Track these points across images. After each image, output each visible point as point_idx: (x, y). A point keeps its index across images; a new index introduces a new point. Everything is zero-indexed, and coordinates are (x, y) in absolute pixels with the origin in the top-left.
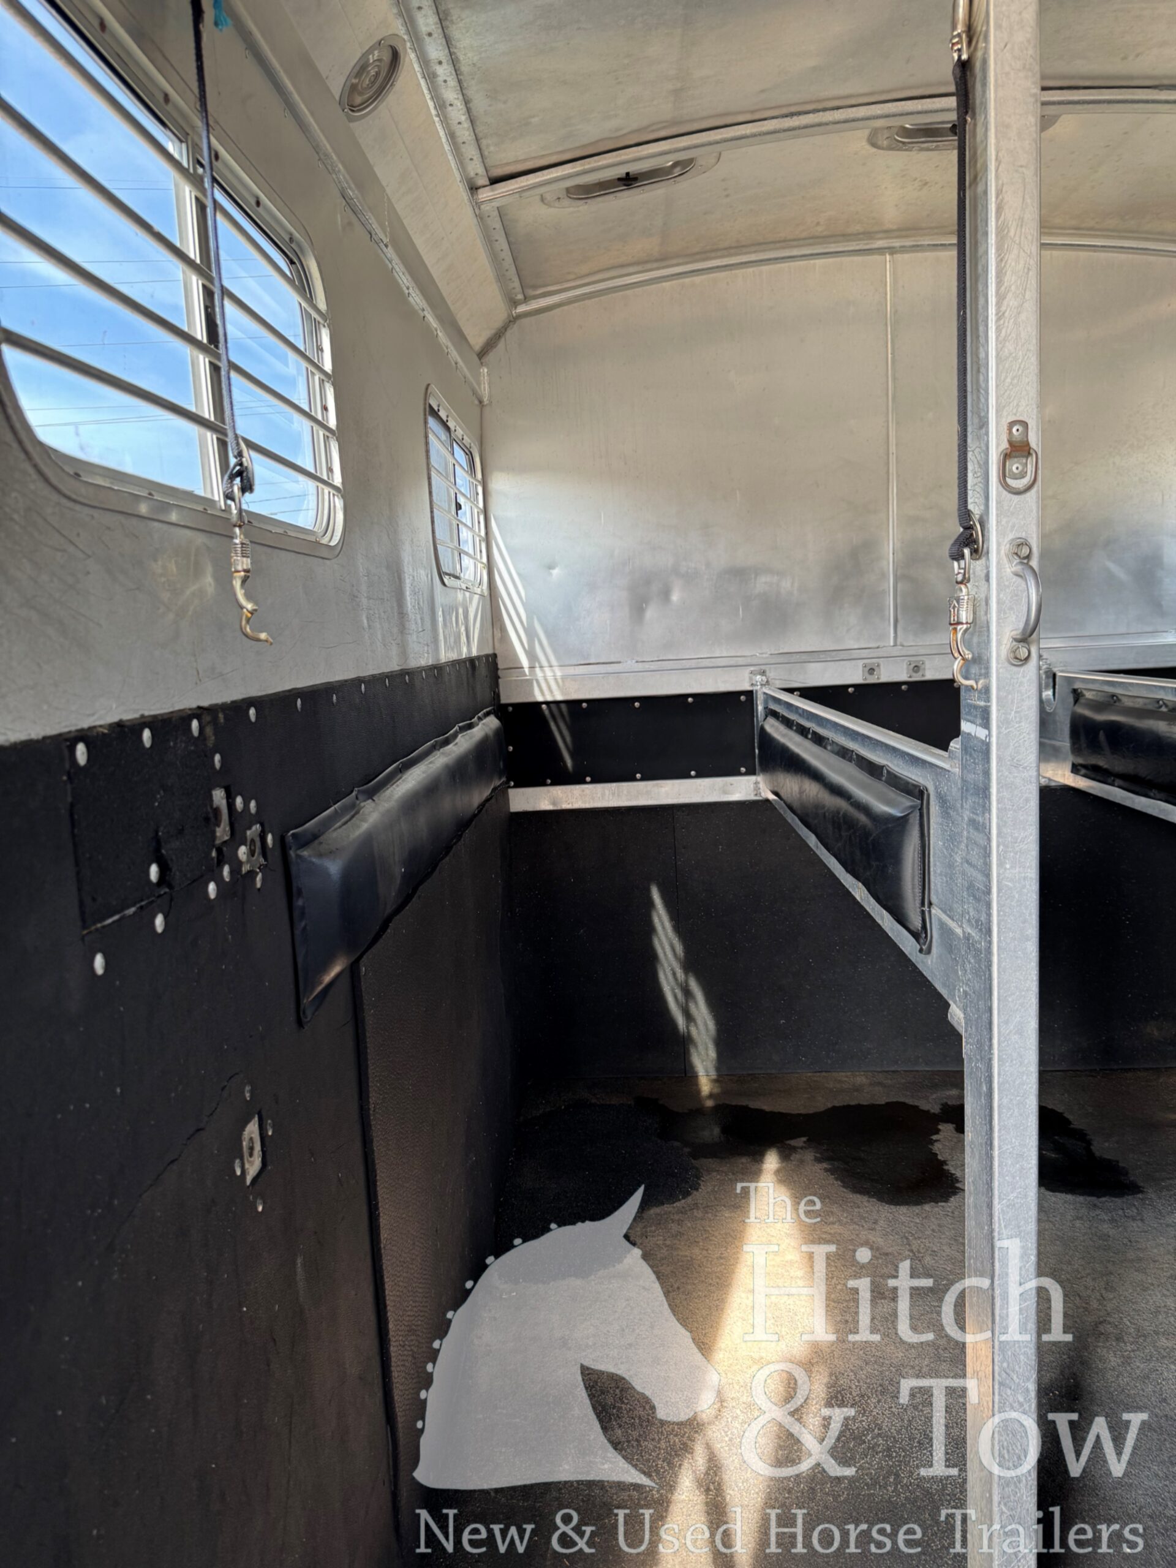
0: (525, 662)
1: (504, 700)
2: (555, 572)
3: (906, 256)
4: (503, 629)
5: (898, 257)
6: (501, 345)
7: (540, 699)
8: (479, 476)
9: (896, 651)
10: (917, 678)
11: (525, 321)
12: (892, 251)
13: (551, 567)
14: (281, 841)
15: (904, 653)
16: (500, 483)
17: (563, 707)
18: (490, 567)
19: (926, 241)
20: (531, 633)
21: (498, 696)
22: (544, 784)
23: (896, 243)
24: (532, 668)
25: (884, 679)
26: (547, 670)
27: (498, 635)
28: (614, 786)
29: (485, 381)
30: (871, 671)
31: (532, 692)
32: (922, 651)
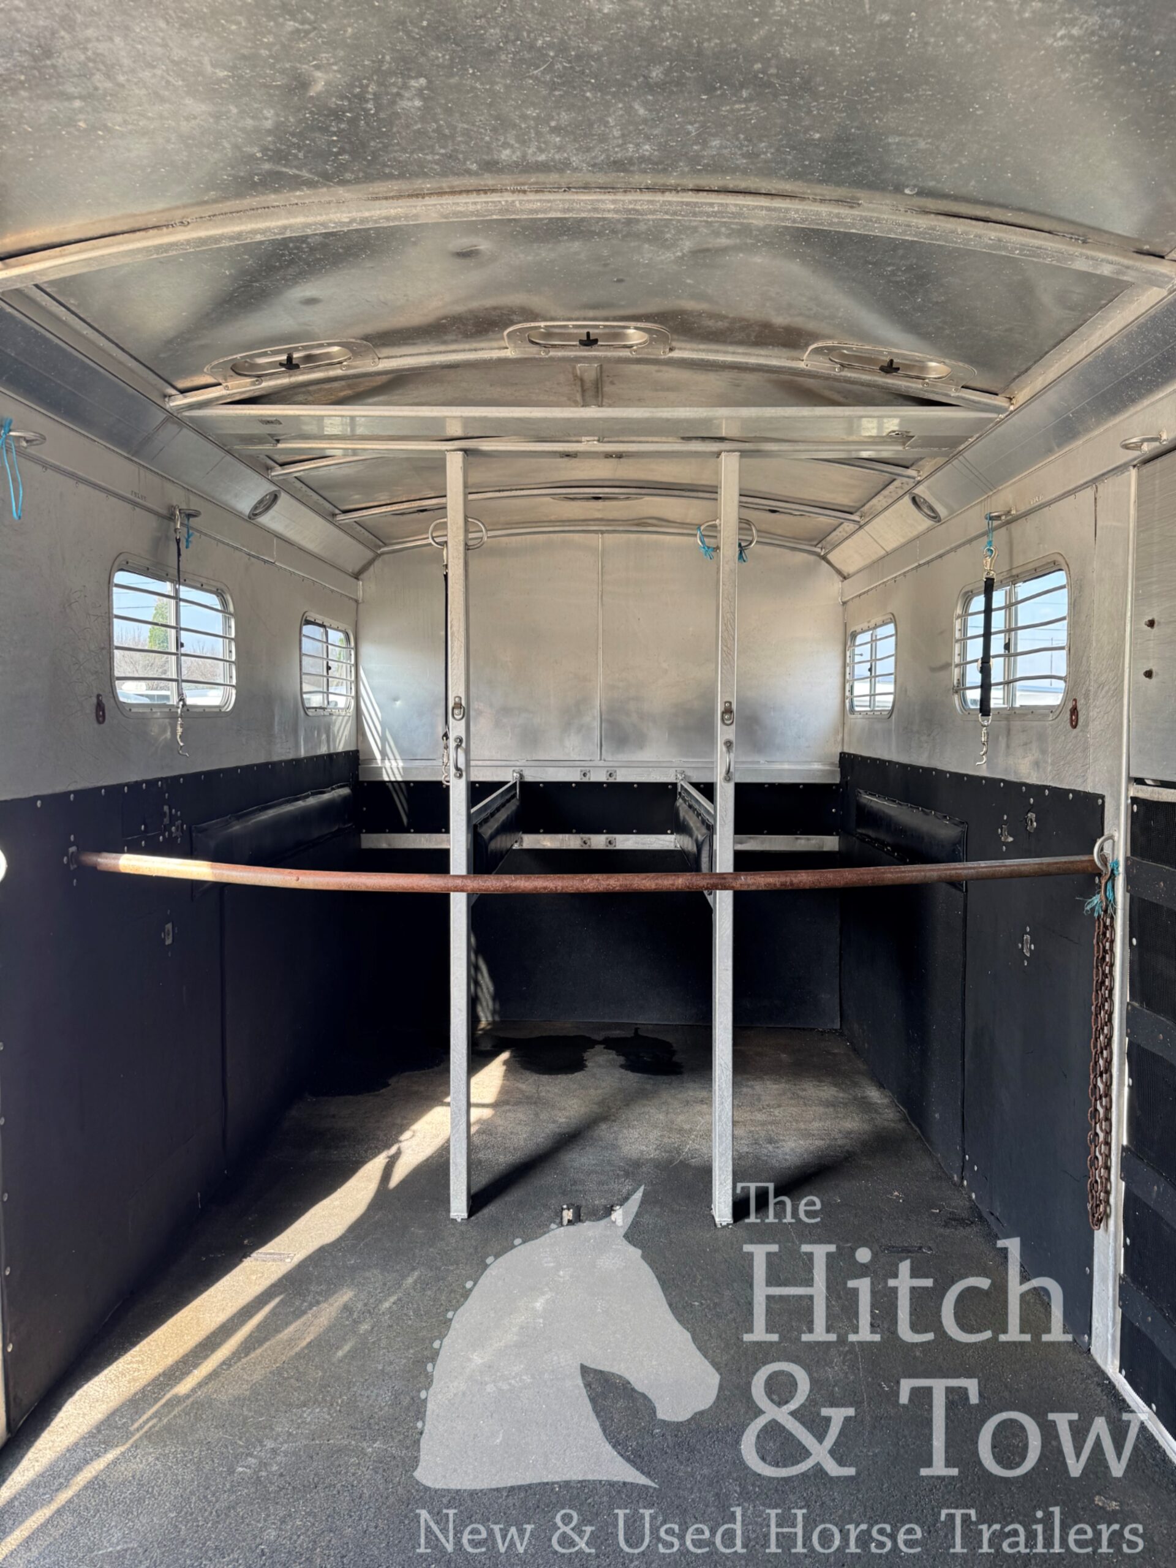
0: (378, 756)
1: (361, 779)
2: (398, 703)
3: (611, 535)
4: (364, 735)
5: (606, 535)
6: (372, 569)
7: (386, 779)
8: (353, 644)
9: (601, 763)
10: (611, 780)
11: (386, 557)
12: (602, 532)
13: (395, 699)
14: (189, 829)
15: (606, 764)
16: (366, 649)
17: (403, 785)
18: (357, 697)
19: (621, 528)
20: (384, 739)
21: (357, 776)
22: (384, 832)
23: (604, 528)
24: (383, 759)
25: (593, 779)
26: (393, 762)
27: (360, 738)
28: (427, 835)
29: (363, 589)
30: (585, 775)
31: (381, 775)
32: (616, 764)
